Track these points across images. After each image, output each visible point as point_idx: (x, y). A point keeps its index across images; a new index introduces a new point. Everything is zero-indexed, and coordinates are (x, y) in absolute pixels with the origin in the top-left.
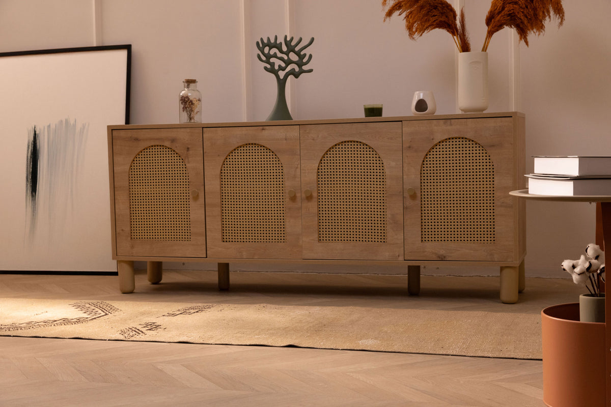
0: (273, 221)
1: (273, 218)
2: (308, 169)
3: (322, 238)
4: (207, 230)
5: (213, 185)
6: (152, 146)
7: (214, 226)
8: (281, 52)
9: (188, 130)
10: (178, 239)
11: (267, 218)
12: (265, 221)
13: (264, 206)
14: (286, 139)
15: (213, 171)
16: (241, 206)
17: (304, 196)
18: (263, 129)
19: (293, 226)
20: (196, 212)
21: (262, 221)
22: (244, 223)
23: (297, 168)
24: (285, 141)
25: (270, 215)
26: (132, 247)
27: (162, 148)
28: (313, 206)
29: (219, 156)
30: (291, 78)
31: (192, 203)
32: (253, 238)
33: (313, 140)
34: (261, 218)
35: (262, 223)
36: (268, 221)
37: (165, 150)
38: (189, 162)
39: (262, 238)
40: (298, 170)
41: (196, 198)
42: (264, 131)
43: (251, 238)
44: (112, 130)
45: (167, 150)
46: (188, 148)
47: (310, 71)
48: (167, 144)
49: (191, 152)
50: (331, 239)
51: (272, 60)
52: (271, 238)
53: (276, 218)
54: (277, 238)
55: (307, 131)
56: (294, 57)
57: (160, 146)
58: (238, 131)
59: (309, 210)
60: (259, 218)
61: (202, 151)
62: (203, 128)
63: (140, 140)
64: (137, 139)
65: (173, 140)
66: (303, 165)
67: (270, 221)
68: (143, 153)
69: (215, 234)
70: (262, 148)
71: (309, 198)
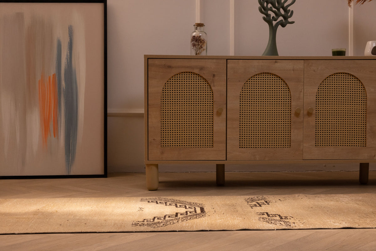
0: (280, 131)
1: (280, 129)
2: (309, 93)
3: (317, 144)
4: (227, 139)
5: (234, 104)
6: (182, 73)
7: (234, 136)
8: (275, 7)
9: (215, 61)
10: (202, 146)
11: (276, 129)
12: (273, 131)
13: (273, 120)
14: (293, 70)
15: (234, 93)
16: (255, 120)
17: (306, 112)
18: (276, 62)
19: (296, 135)
20: (219, 125)
21: (271, 131)
22: (257, 133)
23: (301, 92)
24: (293, 72)
25: (278, 127)
26: (162, 153)
27: (190, 75)
28: (312, 121)
29: (240, 81)
30: (280, 27)
31: (215, 117)
32: (264, 144)
33: (314, 71)
34: (271, 129)
35: (271, 133)
36: (276, 131)
37: (193, 76)
38: (214, 86)
39: (271, 144)
40: (302, 93)
41: (219, 114)
42: (276, 63)
43: (262, 144)
44: (148, 58)
45: (195, 76)
46: (214, 75)
47: (293, 23)
48: (196, 71)
49: (216, 78)
50: (324, 144)
51: (270, 12)
52: (278, 144)
53: (282, 129)
54: (282, 144)
55: (310, 65)
56: (282, 11)
57: (189, 73)
58: (255, 63)
59: (309, 123)
60: (269, 129)
61: (226, 78)
62: (227, 59)
63: (173, 67)
64: (170, 67)
65: (201, 69)
66: (305, 90)
67: (278, 131)
68: (174, 78)
69: (233, 142)
70: (274, 76)
71: (309, 114)
